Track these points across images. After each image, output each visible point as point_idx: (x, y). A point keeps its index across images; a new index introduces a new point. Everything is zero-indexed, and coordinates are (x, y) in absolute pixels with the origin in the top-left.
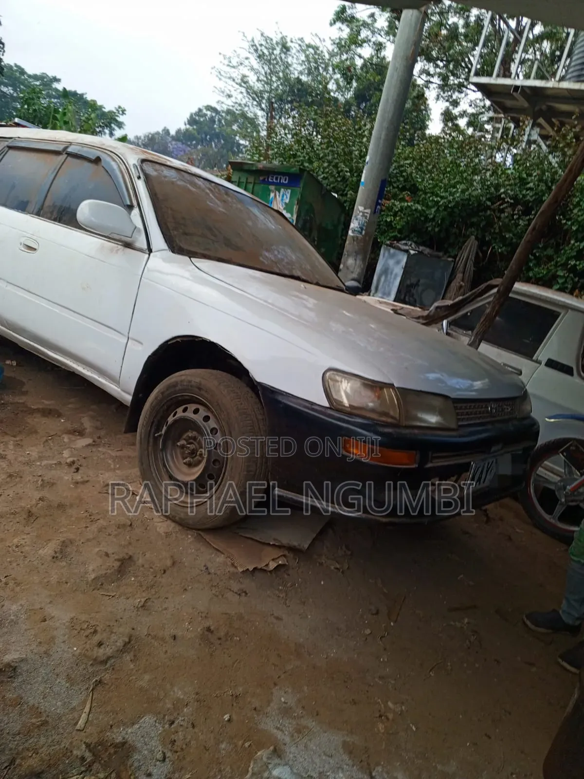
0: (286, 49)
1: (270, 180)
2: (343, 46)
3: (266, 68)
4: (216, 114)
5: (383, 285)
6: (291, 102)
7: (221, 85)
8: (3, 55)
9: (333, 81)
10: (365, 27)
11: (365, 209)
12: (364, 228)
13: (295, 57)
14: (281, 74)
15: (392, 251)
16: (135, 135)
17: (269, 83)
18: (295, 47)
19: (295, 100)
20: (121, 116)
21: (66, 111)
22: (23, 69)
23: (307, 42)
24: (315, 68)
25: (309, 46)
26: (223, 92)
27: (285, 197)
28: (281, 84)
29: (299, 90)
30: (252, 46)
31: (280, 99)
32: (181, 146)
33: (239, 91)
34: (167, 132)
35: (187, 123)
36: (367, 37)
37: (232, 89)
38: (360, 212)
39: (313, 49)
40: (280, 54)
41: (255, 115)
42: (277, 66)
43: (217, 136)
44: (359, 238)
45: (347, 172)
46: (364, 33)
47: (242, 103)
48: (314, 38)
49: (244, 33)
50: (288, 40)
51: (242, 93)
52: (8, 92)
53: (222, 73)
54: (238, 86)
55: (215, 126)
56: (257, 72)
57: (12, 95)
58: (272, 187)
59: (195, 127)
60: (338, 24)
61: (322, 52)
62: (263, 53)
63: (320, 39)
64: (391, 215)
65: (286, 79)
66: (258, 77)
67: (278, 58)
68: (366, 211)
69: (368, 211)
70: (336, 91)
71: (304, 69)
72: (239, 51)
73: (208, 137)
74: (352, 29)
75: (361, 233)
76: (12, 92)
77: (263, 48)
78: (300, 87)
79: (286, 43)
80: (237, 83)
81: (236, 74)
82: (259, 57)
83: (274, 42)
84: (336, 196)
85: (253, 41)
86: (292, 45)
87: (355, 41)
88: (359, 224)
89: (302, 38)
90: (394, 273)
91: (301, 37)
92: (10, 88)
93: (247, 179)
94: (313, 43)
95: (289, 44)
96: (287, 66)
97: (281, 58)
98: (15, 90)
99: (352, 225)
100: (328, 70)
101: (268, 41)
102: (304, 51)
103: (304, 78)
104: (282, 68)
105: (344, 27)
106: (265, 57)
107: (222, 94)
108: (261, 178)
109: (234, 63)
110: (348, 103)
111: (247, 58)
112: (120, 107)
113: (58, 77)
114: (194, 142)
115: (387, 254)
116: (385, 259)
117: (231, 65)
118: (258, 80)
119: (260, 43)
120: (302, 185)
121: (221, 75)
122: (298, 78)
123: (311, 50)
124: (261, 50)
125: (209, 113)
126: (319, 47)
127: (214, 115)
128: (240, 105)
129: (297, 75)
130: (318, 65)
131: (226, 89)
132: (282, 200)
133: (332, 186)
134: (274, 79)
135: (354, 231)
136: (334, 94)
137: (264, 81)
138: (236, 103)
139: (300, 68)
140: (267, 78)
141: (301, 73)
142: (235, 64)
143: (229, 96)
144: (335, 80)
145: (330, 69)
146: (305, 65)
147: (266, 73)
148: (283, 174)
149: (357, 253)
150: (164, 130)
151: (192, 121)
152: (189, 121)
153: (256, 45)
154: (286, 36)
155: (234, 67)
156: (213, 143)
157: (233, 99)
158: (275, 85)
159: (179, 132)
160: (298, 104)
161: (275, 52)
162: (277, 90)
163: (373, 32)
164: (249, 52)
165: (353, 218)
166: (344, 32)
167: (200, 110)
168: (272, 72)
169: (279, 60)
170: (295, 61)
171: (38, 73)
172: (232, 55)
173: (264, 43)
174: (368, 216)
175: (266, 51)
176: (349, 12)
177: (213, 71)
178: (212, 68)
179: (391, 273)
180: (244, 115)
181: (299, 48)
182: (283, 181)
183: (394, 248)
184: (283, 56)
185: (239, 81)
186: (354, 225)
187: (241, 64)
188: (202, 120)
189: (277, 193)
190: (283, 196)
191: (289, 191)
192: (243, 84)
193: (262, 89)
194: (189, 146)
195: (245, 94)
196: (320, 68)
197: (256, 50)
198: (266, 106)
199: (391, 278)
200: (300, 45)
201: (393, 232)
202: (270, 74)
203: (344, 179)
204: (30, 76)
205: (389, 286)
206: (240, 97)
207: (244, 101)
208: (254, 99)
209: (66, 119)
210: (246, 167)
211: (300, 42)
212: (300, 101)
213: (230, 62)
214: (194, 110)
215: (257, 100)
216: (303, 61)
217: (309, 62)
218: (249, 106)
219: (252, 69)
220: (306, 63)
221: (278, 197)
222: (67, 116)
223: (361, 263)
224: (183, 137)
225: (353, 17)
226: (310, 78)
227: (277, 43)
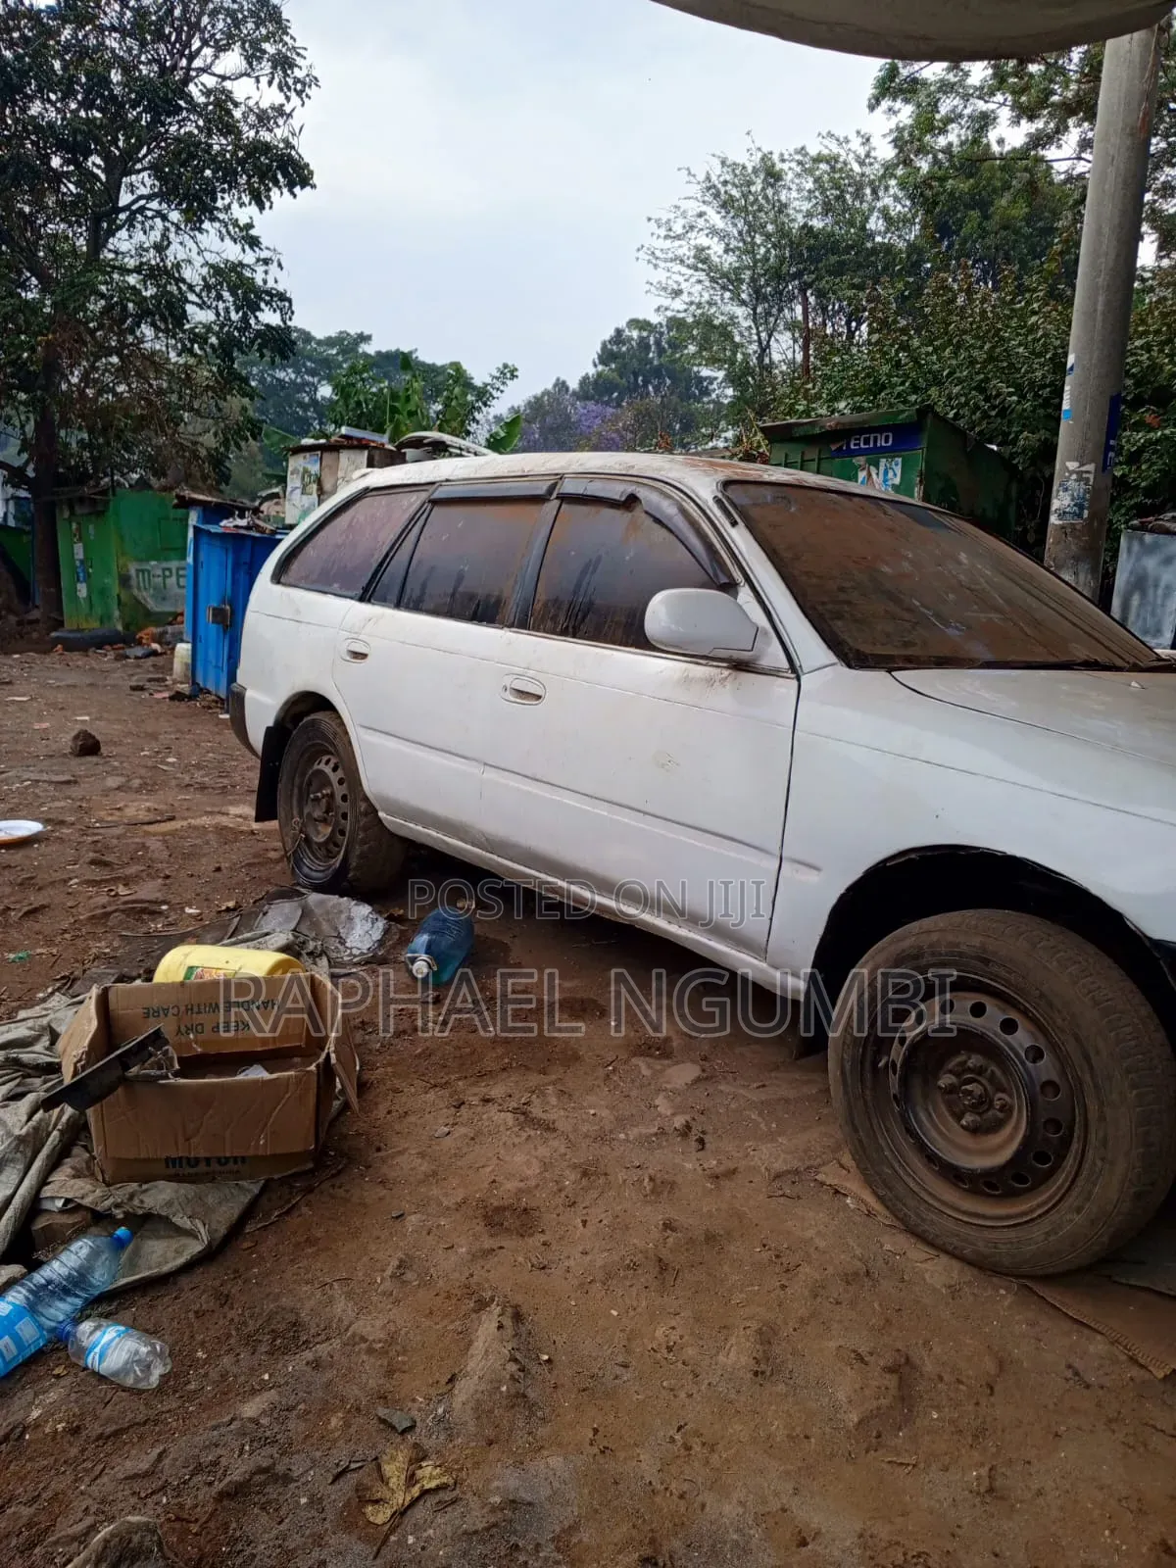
0: (773, 176)
1: (852, 447)
2: (908, 143)
3: (740, 224)
4: (650, 332)
5: (1138, 615)
6: (798, 275)
7: (660, 276)
8: (290, 319)
9: (876, 214)
10: (945, 93)
11: (1082, 465)
12: (1086, 504)
13: (794, 187)
14: (770, 228)
15: (1148, 538)
16: (510, 406)
17: (750, 250)
18: (790, 169)
19: (805, 269)
20: (508, 382)
21: (410, 392)
22: (309, 333)
23: (813, 151)
24: (837, 198)
25: (818, 159)
26: (665, 289)
27: (891, 474)
28: (774, 246)
29: (810, 249)
30: (708, 189)
31: (777, 276)
32: (595, 408)
33: (693, 280)
34: (561, 385)
35: (597, 361)
36: (953, 111)
37: (681, 279)
38: (1072, 472)
39: (828, 162)
40: (763, 189)
41: (732, 317)
42: (762, 215)
43: (657, 372)
44: (1078, 527)
45: (1010, 394)
46: (946, 105)
47: (703, 300)
48: (826, 142)
49: (688, 169)
50: (776, 157)
51: (700, 282)
52: (287, 379)
53: (658, 253)
54: (691, 272)
55: (651, 355)
56: (723, 236)
57: (293, 382)
58: (860, 460)
59: (613, 366)
60: (885, 104)
61: (845, 163)
62: (731, 196)
63: (838, 140)
64: (1121, 463)
65: (783, 232)
66: (727, 245)
67: (760, 198)
68: (1083, 469)
69: (1091, 467)
70: (887, 230)
71: (815, 206)
72: (685, 205)
73: (640, 378)
74: (919, 106)
75: (1080, 516)
76: (293, 376)
77: (729, 187)
78: (812, 242)
79: (773, 165)
80: (688, 266)
81: (684, 249)
82: (724, 205)
83: (750, 170)
84: (995, 448)
85: (708, 179)
86: (785, 166)
87: (928, 124)
88: (1072, 500)
89: (803, 148)
90: (1163, 584)
91: (799, 146)
92: (290, 371)
93: (803, 453)
94: (825, 152)
95: (779, 166)
96: (782, 207)
97: (766, 197)
98: (298, 372)
99: (1056, 504)
100: (864, 195)
101: (737, 172)
102: (810, 172)
103: (817, 224)
104: (772, 214)
105: (898, 104)
106: (736, 204)
107: (662, 293)
108: (834, 448)
109: (678, 229)
110: (912, 247)
111: (701, 215)
112: (506, 366)
113: (366, 333)
114: (616, 394)
115: (1136, 547)
116: (1132, 560)
117: (672, 234)
118: (726, 251)
119: (722, 179)
120: (924, 444)
121: (657, 258)
122: (805, 225)
123: (824, 166)
124: (726, 192)
125: (635, 334)
126: (839, 155)
127: (645, 334)
128: (699, 305)
129: (801, 220)
130: (842, 191)
131: (670, 282)
132: (885, 481)
133: (977, 429)
134: (758, 239)
135: (1062, 515)
136: (884, 238)
137: (739, 248)
138: (692, 303)
139: (806, 206)
140: (745, 242)
141: (809, 215)
142: (680, 231)
143: (677, 293)
144: (879, 210)
145: (868, 191)
146: (816, 197)
147: (740, 233)
148: (880, 429)
149: (1077, 559)
150: (555, 385)
151: (606, 356)
152: (600, 357)
153: (714, 186)
154: (771, 153)
155: (678, 237)
156: (650, 388)
157: (685, 297)
158: (762, 250)
159: (584, 381)
160: (814, 276)
161: (753, 189)
162: (768, 260)
163: (966, 97)
164: (704, 202)
165: (1055, 488)
166: (906, 113)
167: (619, 332)
168: (752, 229)
169: (763, 202)
170: (794, 194)
171: (333, 333)
172: (672, 216)
173: (728, 178)
174: (1091, 477)
175: (735, 193)
176: (904, 72)
177: (641, 254)
178: (638, 250)
179: (1156, 586)
180: (706, 323)
181: (798, 169)
182: (881, 443)
183: (1152, 531)
184: (770, 192)
185: (691, 261)
186: (1060, 501)
187: (692, 227)
188: (624, 349)
189: (872, 469)
190: (886, 473)
191: (900, 460)
192: (700, 265)
193: (737, 265)
194: (607, 404)
195: (707, 284)
196: (848, 196)
197: (717, 195)
198: (750, 295)
199: (1155, 596)
200: (800, 163)
201: (1131, 498)
202: (749, 232)
203: (1003, 412)
204: (319, 343)
205: (1153, 614)
206: (697, 289)
207: (706, 297)
208: (724, 288)
209: (411, 407)
210: (798, 432)
211: (798, 157)
212: (816, 269)
213: (670, 230)
214: (608, 333)
215: (731, 287)
216: (810, 191)
217: (823, 191)
218: (716, 304)
219: (713, 232)
220: (817, 194)
221: (874, 476)
222: (412, 402)
223: (1089, 577)
224: (594, 389)
225: (915, 81)
226: (829, 220)
227: (755, 171)
